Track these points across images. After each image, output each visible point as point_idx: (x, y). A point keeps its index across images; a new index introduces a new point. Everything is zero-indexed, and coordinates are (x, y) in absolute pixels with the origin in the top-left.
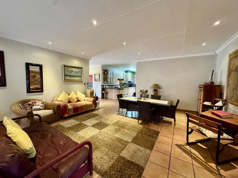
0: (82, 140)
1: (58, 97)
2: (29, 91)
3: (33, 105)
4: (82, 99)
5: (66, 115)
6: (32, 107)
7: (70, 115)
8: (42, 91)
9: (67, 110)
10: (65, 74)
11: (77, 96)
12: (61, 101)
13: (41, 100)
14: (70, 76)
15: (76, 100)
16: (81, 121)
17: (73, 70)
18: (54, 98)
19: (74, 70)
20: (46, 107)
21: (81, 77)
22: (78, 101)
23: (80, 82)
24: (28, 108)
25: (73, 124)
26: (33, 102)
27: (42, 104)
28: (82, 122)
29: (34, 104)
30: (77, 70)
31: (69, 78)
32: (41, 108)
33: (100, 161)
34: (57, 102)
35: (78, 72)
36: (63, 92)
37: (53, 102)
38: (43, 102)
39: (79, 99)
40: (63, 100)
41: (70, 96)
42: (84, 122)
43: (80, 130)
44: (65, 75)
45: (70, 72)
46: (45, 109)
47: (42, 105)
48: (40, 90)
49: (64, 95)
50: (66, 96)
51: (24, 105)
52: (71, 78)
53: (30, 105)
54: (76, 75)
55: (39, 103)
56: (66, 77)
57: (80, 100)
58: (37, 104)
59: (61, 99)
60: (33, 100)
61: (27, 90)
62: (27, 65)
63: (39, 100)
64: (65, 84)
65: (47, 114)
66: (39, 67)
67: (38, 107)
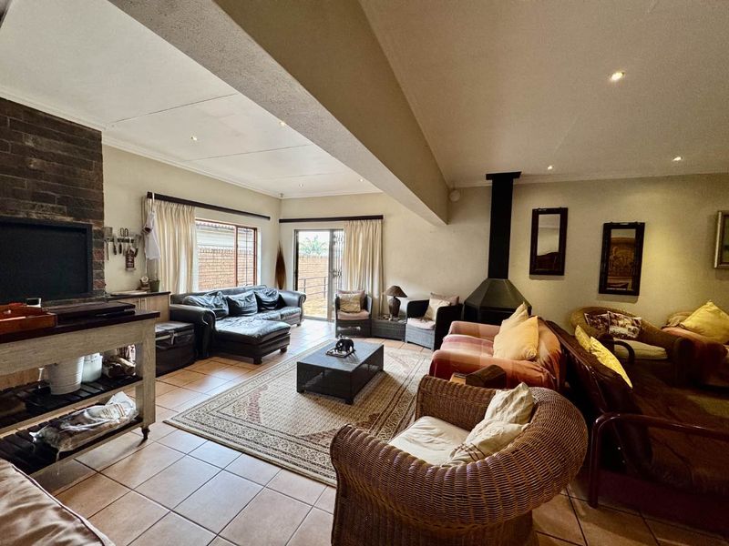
1: (688, 315)
2: (604, 288)
3: (612, 324)
6: (607, 328)
8: (636, 293)
10: (727, 243)
12: (695, 330)
13: (632, 316)
18: (671, 316)
20: (644, 336)
24: (601, 326)
26: (613, 316)
27: (633, 325)
29: (614, 321)
32: (630, 334)
34: (681, 332)
36: (709, 303)
37: (666, 330)
38: (637, 321)
44: (726, 248)
46: (640, 339)
47: (632, 328)
48: (635, 291)
49: (712, 315)
50: (720, 317)
51: (592, 318)
53: (604, 320)
55: (626, 321)
56: (727, 254)
58: (621, 322)
59: (699, 324)
60: (614, 311)
61: (600, 286)
62: (608, 228)
63: (629, 315)
64: (717, 278)
65: (649, 353)
66: (634, 231)
67: (624, 331)
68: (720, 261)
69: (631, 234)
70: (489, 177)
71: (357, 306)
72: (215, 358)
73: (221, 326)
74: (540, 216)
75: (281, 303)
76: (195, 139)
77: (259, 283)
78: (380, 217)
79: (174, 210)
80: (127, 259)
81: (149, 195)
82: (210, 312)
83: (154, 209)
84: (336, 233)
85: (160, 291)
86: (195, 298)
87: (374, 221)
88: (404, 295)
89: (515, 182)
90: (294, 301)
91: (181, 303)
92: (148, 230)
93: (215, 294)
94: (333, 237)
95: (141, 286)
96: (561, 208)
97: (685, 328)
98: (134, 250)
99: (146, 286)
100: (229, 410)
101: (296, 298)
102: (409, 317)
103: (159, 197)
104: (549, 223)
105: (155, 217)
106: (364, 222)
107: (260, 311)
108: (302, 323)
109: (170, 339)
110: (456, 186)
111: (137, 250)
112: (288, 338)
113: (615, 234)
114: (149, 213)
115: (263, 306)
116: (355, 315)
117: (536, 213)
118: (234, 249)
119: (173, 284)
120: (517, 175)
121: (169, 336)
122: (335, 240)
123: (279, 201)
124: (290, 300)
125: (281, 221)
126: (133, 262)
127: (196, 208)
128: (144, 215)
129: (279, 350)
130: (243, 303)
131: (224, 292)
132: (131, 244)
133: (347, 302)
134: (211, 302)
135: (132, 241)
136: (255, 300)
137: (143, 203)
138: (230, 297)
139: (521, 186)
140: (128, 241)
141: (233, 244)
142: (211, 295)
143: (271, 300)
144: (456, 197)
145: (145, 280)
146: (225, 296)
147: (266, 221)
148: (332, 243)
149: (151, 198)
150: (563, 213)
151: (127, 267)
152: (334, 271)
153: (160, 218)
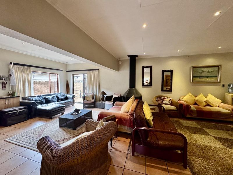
0: (192, 141)
1: (184, 97)
3: (164, 100)
4: (215, 104)
5: (188, 116)
6: (162, 102)
7: (193, 117)
8: (171, 91)
9: (189, 111)
10: (194, 75)
11: (206, 99)
12: (185, 101)
13: (169, 98)
14: (201, 77)
15: (204, 104)
16: (203, 127)
17: (204, 70)
18: (180, 97)
19: (206, 70)
20: (172, 104)
21: (216, 77)
22: (208, 105)
23: (216, 83)
24: (160, 101)
25: (193, 126)
26: (164, 98)
27: (169, 100)
28: (204, 129)
29: (164, 99)
30: (211, 70)
31: (198, 79)
32: (168, 103)
33: (202, 168)
34: (182, 102)
35: (211, 72)
36: (189, 93)
37: (179, 101)
38: (170, 99)
39: (209, 104)
40: (188, 101)
41: (196, 99)
42: (207, 130)
43: (197, 134)
44: (194, 77)
45: (200, 72)
46: (171, 105)
47: (169, 101)
48: (171, 90)
49: (190, 97)
50: (192, 97)
51: (158, 99)
52: (201, 79)
53: (161, 99)
54: (209, 75)
55: (167, 99)
56: (194, 78)
57: (212, 106)
58: (166, 100)
59: (186, 99)
60: (164, 96)
61: (162, 89)
62: (163, 71)
63: (168, 97)
64: (192, 86)
65: (171, 109)
66: (170, 72)
67: (167, 102)
68: (192, 81)
69: (169, 73)
70: (129, 56)
71: (91, 98)
72: (37, 118)
73: (39, 107)
74: (144, 68)
75: (67, 98)
76: (24, 44)
77: (59, 92)
78: (98, 70)
79: (22, 68)
80: (3, 86)
81: (11, 63)
82: (34, 102)
83: (13, 68)
84: (85, 75)
85: (16, 96)
86: (31, 98)
87: (96, 71)
88: (105, 94)
89: (137, 58)
90: (71, 97)
91: (25, 100)
92: (11, 75)
93: (40, 96)
94: (84, 76)
95: (9, 94)
96: (150, 66)
97: (183, 101)
98: (5, 82)
99: (11, 94)
100: (31, 135)
101: (71, 96)
102: (106, 101)
103: (14, 64)
104: (147, 70)
105: (14, 71)
106: (93, 71)
107: (58, 101)
108: (74, 105)
109: (17, 112)
110: (121, 59)
111: (7, 82)
112: (64, 110)
113: (165, 73)
114: (11, 69)
115: (59, 100)
116: (90, 101)
117: (143, 68)
118: (49, 81)
119: (23, 94)
120: (137, 56)
121: (16, 111)
122: (85, 77)
123: (66, 65)
124: (70, 97)
125: (67, 71)
126: (5, 86)
127: (32, 67)
128: (9, 70)
129: (61, 114)
130: (51, 99)
131: (43, 96)
132: (4, 80)
133: (87, 97)
134: (37, 99)
135: (4, 79)
136: (56, 97)
137: (9, 66)
138: (46, 97)
139: (138, 59)
140: (3, 79)
141: (48, 79)
142: (38, 97)
143: (62, 97)
144: (120, 63)
145: (10, 92)
146: (44, 97)
147: (61, 71)
148: (84, 78)
149: (12, 64)
150: (151, 67)
151: (3, 88)
152: (85, 87)
153: (16, 71)
